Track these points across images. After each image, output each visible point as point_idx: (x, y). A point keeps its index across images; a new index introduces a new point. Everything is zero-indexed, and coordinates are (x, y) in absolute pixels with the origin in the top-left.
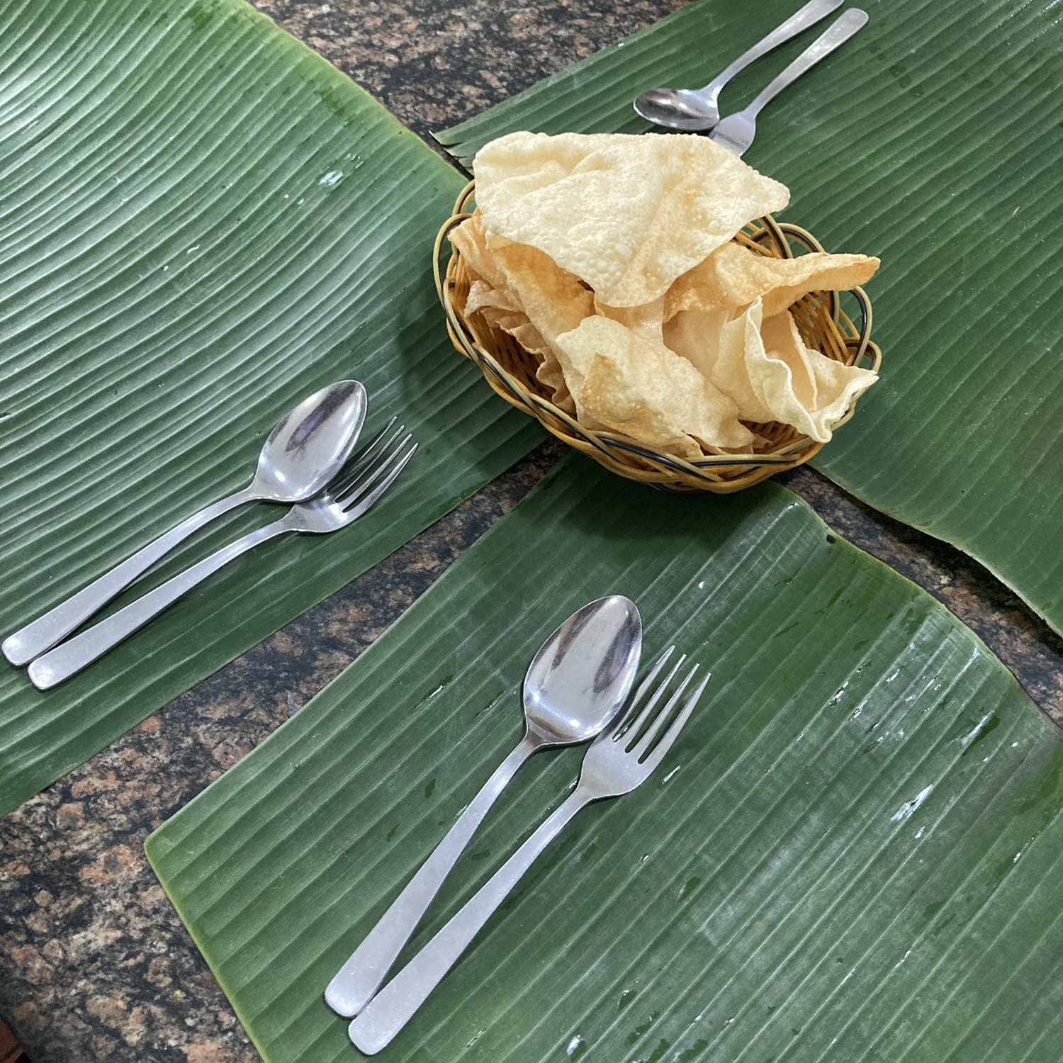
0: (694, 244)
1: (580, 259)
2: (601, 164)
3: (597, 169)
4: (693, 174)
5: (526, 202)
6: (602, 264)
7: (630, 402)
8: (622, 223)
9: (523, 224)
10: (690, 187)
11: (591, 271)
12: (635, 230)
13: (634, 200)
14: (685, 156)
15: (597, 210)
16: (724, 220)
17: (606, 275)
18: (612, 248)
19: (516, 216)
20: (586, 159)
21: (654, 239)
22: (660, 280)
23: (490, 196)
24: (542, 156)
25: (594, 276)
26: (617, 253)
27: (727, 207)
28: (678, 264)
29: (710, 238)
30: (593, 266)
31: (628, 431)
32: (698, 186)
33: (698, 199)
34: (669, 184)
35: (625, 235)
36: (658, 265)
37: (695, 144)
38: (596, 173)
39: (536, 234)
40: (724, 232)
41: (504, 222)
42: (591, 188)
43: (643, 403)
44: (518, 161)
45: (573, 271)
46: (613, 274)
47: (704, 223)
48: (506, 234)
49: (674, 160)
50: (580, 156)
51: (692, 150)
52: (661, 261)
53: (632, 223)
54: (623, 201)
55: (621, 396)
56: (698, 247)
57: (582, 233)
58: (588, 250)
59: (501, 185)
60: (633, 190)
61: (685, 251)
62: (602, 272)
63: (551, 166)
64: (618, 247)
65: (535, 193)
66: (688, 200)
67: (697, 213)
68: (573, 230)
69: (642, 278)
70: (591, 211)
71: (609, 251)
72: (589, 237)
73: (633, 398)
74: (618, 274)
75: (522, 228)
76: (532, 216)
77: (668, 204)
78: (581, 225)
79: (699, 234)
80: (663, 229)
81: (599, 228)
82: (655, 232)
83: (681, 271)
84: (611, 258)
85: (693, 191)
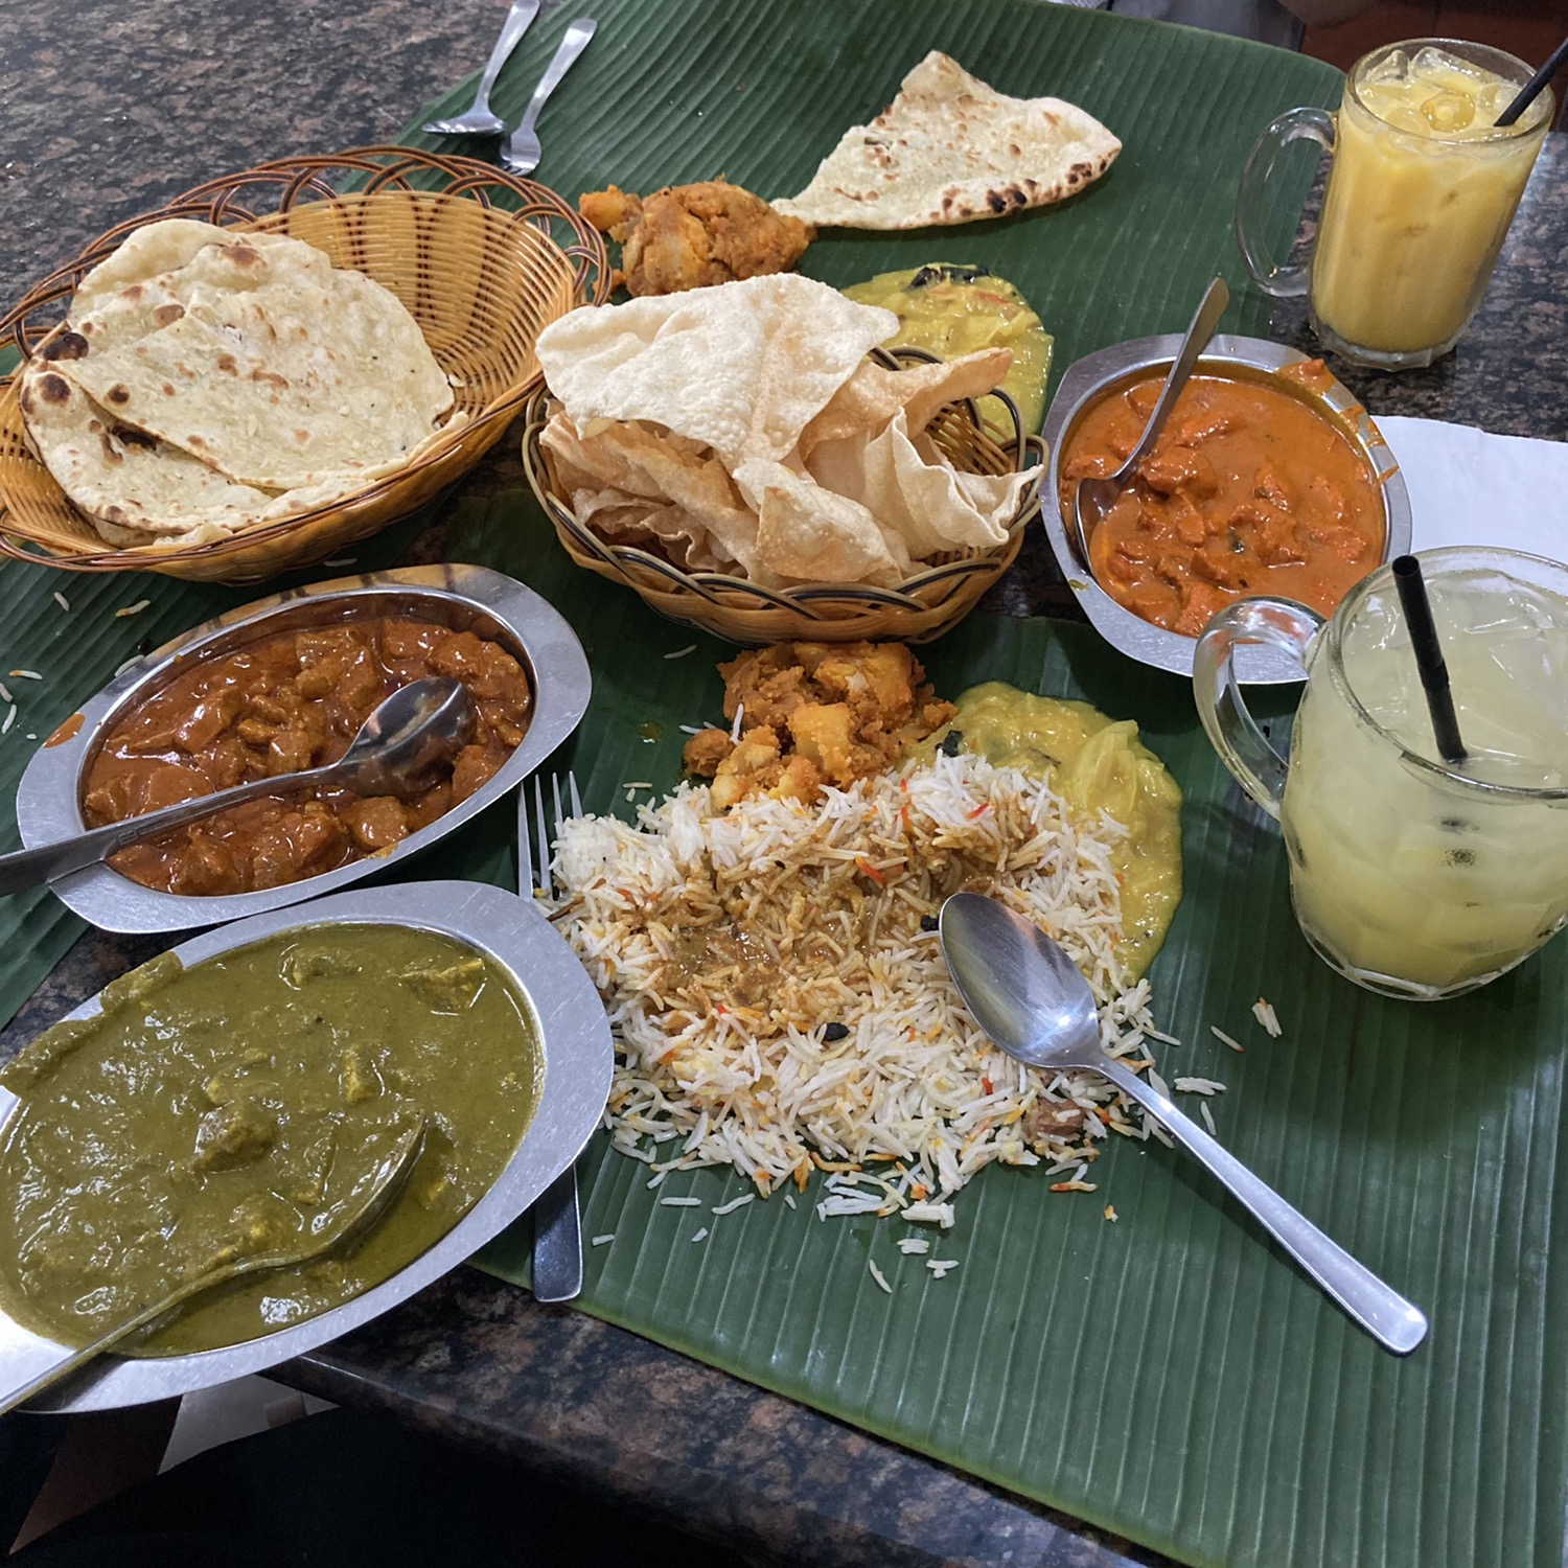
0: (814, 388)
1: (700, 423)
2: (686, 323)
3: (683, 329)
4: (790, 317)
5: (619, 376)
6: (723, 424)
7: (816, 531)
8: (733, 378)
9: (625, 398)
10: (790, 331)
11: (715, 433)
12: (747, 384)
13: (739, 351)
14: (779, 298)
15: (701, 371)
16: (840, 356)
17: (731, 436)
18: (730, 405)
19: (614, 392)
20: (669, 321)
21: (766, 393)
22: (787, 435)
23: (568, 381)
24: (614, 330)
25: (719, 439)
26: (736, 411)
27: (839, 341)
28: (800, 412)
29: (831, 377)
30: (715, 428)
31: (818, 575)
32: (799, 326)
33: (804, 340)
34: (769, 330)
35: (740, 390)
36: (780, 418)
37: (784, 283)
38: (686, 332)
39: (644, 405)
40: (843, 368)
41: (602, 401)
42: (688, 349)
43: (829, 528)
44: (586, 340)
45: (696, 437)
46: (737, 435)
47: (819, 362)
48: (609, 414)
49: (767, 303)
50: (659, 320)
51: (782, 290)
52: (781, 413)
53: (743, 376)
54: (727, 356)
55: (805, 527)
56: (820, 390)
57: (693, 396)
58: (707, 411)
59: (577, 367)
60: (736, 342)
61: (806, 397)
62: (725, 433)
63: (627, 339)
64: (736, 403)
65: (624, 366)
66: (792, 344)
67: (807, 355)
68: (683, 393)
69: (765, 437)
70: (695, 371)
71: (728, 410)
72: (702, 399)
73: (818, 524)
74: (743, 432)
75: (626, 404)
76: (631, 389)
77: (772, 352)
78: (690, 388)
79: (816, 376)
80: (772, 380)
81: (711, 387)
82: (766, 385)
83: (808, 418)
84: (731, 417)
85: (795, 334)
